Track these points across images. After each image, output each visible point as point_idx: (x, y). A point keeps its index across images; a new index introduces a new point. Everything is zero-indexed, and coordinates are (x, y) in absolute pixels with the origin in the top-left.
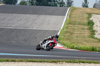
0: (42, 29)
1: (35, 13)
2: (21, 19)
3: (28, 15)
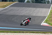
0: (38, 15)
1: (34, 7)
2: (27, 10)
3: (30, 8)
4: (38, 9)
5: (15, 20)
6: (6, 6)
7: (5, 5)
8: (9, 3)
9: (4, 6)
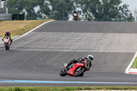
0: (112, 51)
1: (98, 30)
2: (81, 39)
3: (89, 34)
4: (110, 36)
5: (55, 65)
6: (24, 31)
7: (21, 28)
8: (32, 23)
9: (19, 30)
